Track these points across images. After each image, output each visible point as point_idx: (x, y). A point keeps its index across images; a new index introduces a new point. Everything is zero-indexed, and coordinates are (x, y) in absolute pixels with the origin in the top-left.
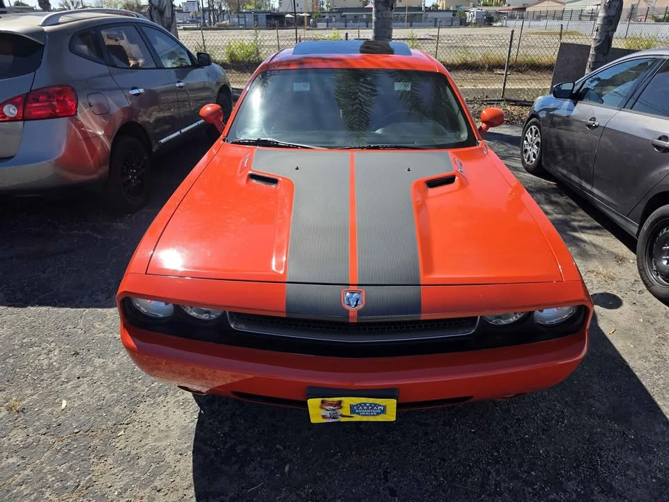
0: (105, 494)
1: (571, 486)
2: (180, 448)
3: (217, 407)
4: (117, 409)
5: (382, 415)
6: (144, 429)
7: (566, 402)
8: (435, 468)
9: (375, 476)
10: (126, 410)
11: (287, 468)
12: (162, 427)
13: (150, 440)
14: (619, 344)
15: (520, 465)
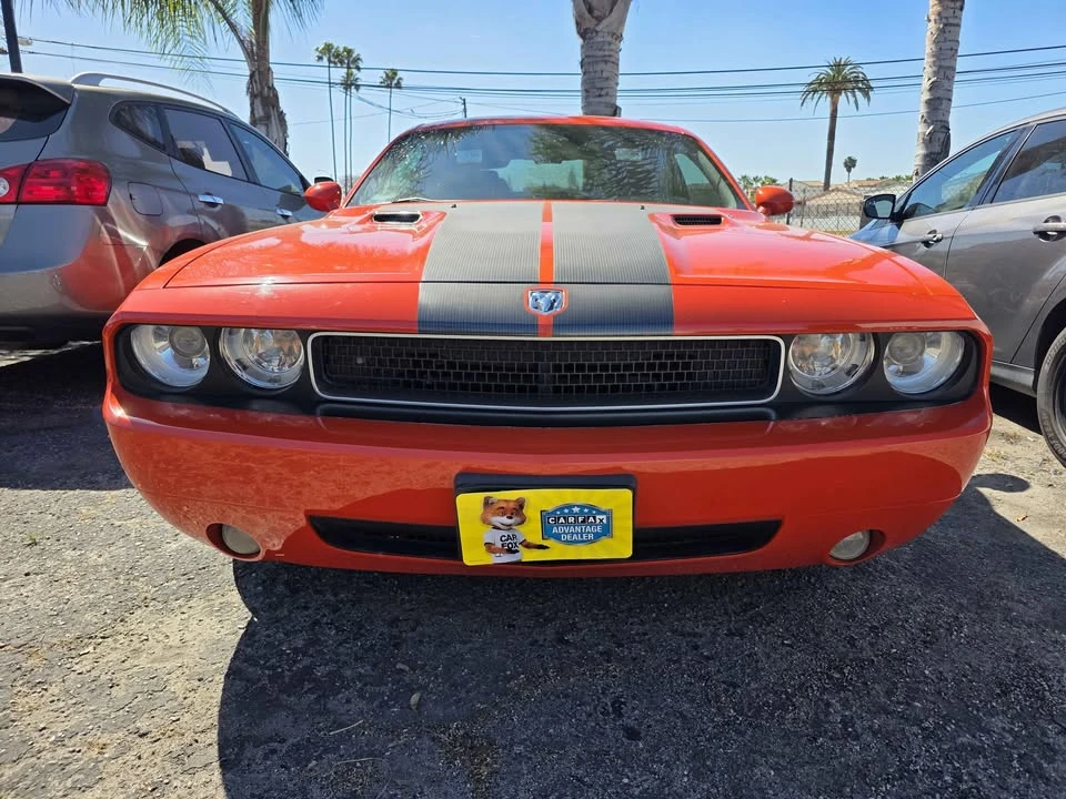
0: (29, 740)
1: (998, 723)
2: (200, 671)
3: (286, 613)
4: (88, 617)
5: (605, 541)
6: (136, 644)
7: (961, 605)
8: (718, 696)
9: (595, 709)
10: (106, 617)
11: (415, 698)
12: (174, 640)
13: (143, 661)
14: (1038, 533)
15: (889, 693)
